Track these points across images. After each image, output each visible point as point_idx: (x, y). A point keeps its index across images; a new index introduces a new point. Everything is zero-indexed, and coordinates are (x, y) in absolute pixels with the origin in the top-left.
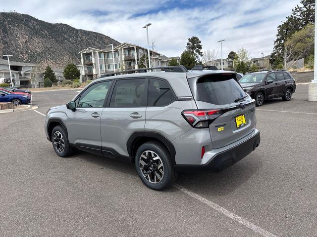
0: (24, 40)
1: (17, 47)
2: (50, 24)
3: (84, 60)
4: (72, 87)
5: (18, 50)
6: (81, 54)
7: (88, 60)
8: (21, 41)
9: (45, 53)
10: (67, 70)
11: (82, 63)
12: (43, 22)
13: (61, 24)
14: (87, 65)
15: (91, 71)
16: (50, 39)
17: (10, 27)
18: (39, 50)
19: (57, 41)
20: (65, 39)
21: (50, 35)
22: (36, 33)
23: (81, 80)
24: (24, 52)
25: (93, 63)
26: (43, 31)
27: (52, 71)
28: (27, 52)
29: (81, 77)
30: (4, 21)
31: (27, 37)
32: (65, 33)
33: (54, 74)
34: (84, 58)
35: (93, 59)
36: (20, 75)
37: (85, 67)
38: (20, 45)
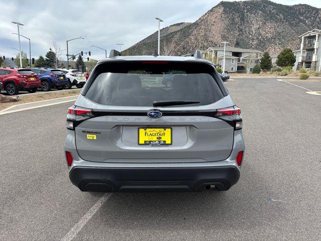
0: (258, 26)
1: (250, 34)
2: (287, 7)
3: (305, 45)
4: (279, 75)
5: (250, 36)
6: (303, 38)
7: (309, 45)
8: (254, 27)
9: (275, 39)
10: (281, 56)
11: (302, 48)
12: (281, 5)
13: (300, 5)
14: (308, 50)
15: (310, 58)
16: (283, 22)
17: (247, 15)
18: (269, 36)
19: (291, 24)
20: (301, 21)
21: (284, 19)
22: (271, 18)
23: (295, 68)
24: (255, 38)
25: (315, 47)
26: (278, 15)
27: (270, 57)
28: (257, 38)
29: (296, 64)
30: (244, 9)
31: (261, 23)
32: (302, 14)
33: (271, 60)
34: (305, 42)
35: (316, 44)
36: (239, 60)
37: (304, 52)
38: (252, 32)
